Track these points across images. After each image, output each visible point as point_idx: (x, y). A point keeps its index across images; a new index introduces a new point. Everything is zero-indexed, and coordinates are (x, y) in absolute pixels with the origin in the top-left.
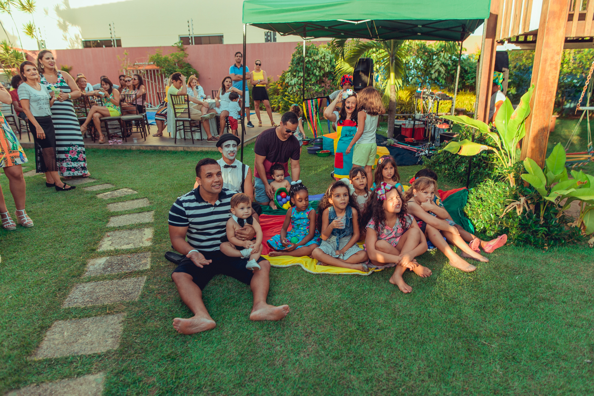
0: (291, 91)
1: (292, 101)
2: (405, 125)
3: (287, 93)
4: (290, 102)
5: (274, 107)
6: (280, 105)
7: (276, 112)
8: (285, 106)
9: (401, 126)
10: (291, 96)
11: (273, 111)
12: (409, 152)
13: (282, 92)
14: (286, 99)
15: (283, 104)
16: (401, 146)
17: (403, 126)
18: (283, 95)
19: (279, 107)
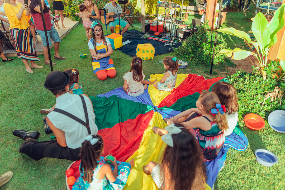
0: (74, 3)
1: (77, 10)
2: (152, 24)
3: (72, 5)
4: (75, 11)
5: (65, 15)
6: (69, 13)
7: (67, 17)
8: (72, 13)
9: (149, 24)
10: (75, 7)
11: (65, 16)
12: (160, 42)
13: (69, 4)
14: (72, 9)
15: (71, 12)
16: (153, 39)
17: (150, 25)
18: (69, 6)
19: (68, 14)
